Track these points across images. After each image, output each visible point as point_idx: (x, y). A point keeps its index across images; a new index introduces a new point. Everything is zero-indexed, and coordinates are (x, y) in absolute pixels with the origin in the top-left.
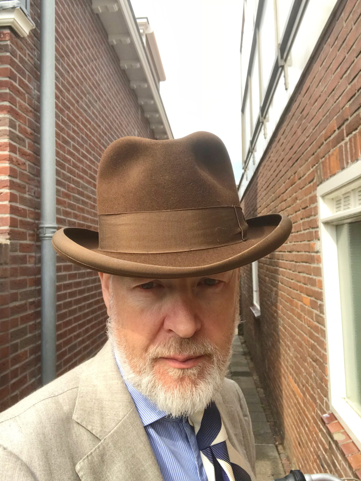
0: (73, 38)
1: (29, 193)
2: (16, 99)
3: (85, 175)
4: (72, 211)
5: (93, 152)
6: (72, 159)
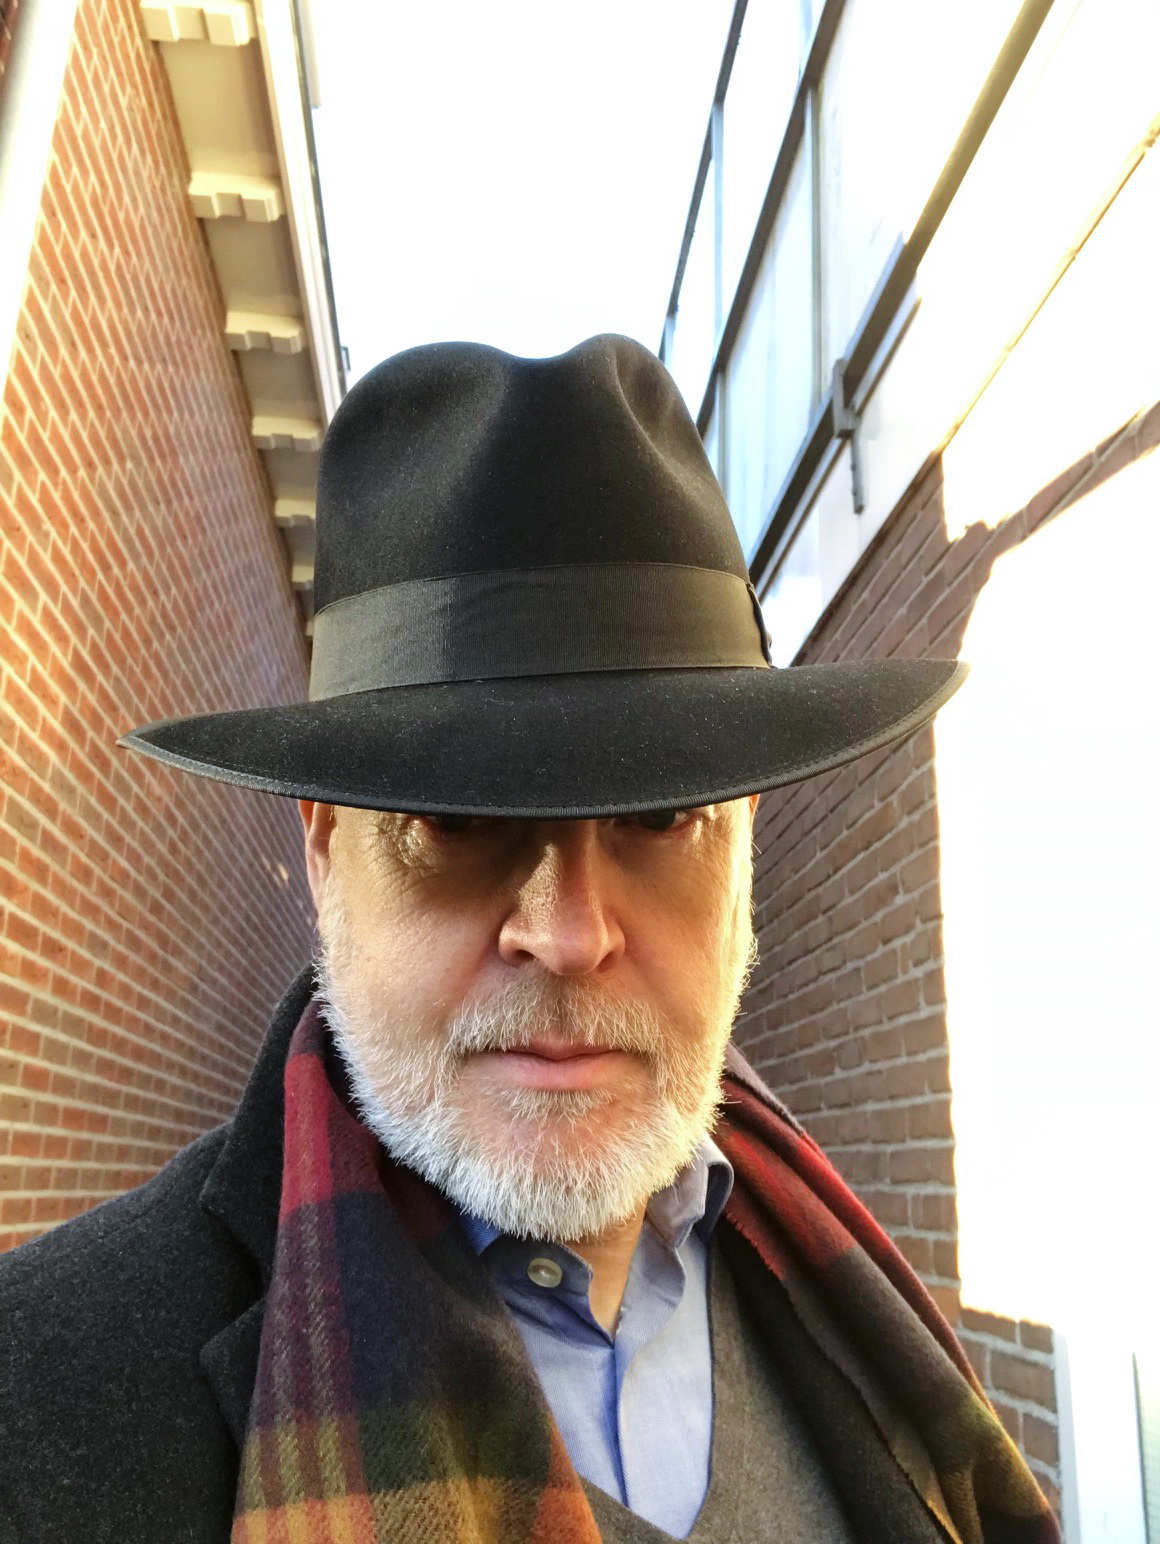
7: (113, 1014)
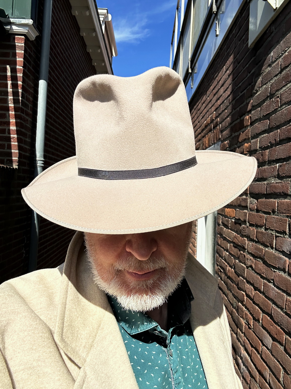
0: (59, 35)
1: (29, 138)
2: (26, 80)
3: (60, 127)
5: (65, 112)
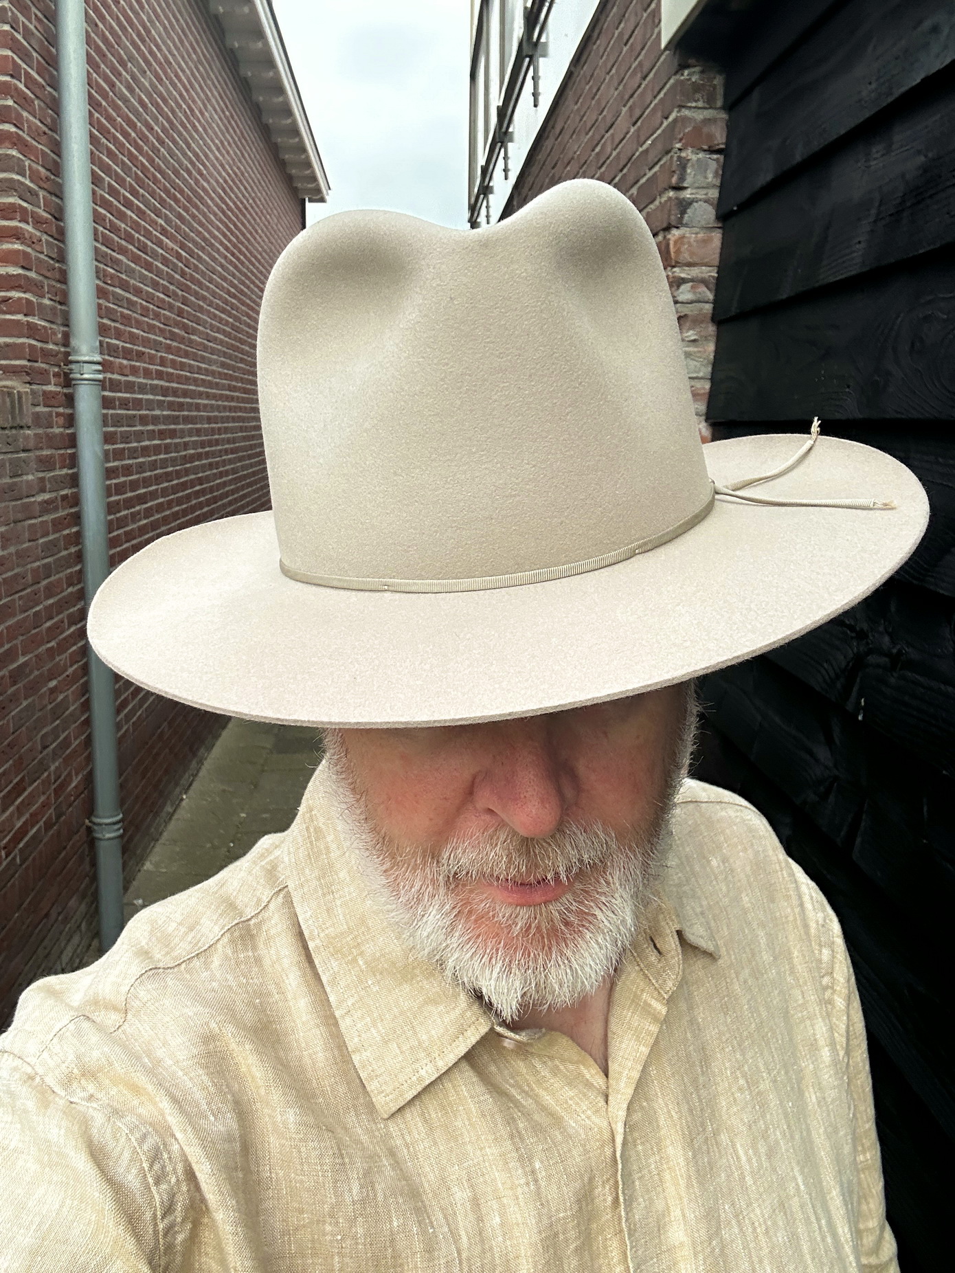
1: (50, 296)
2: (22, 116)
3: (131, 244)
4: (113, 324)
6: (108, 215)
7: (170, 376)
